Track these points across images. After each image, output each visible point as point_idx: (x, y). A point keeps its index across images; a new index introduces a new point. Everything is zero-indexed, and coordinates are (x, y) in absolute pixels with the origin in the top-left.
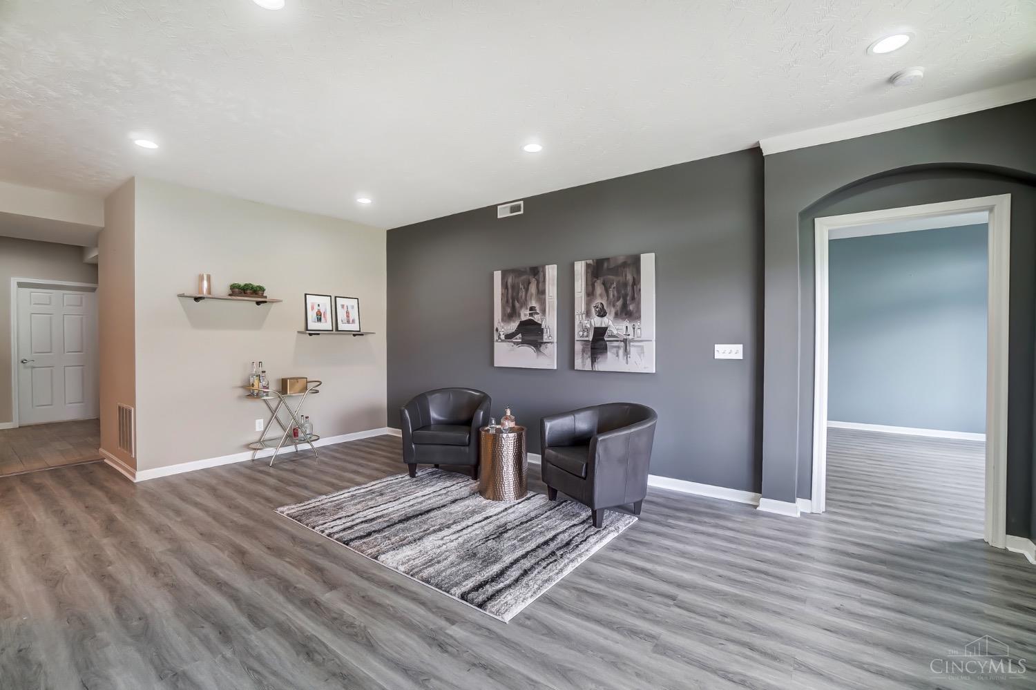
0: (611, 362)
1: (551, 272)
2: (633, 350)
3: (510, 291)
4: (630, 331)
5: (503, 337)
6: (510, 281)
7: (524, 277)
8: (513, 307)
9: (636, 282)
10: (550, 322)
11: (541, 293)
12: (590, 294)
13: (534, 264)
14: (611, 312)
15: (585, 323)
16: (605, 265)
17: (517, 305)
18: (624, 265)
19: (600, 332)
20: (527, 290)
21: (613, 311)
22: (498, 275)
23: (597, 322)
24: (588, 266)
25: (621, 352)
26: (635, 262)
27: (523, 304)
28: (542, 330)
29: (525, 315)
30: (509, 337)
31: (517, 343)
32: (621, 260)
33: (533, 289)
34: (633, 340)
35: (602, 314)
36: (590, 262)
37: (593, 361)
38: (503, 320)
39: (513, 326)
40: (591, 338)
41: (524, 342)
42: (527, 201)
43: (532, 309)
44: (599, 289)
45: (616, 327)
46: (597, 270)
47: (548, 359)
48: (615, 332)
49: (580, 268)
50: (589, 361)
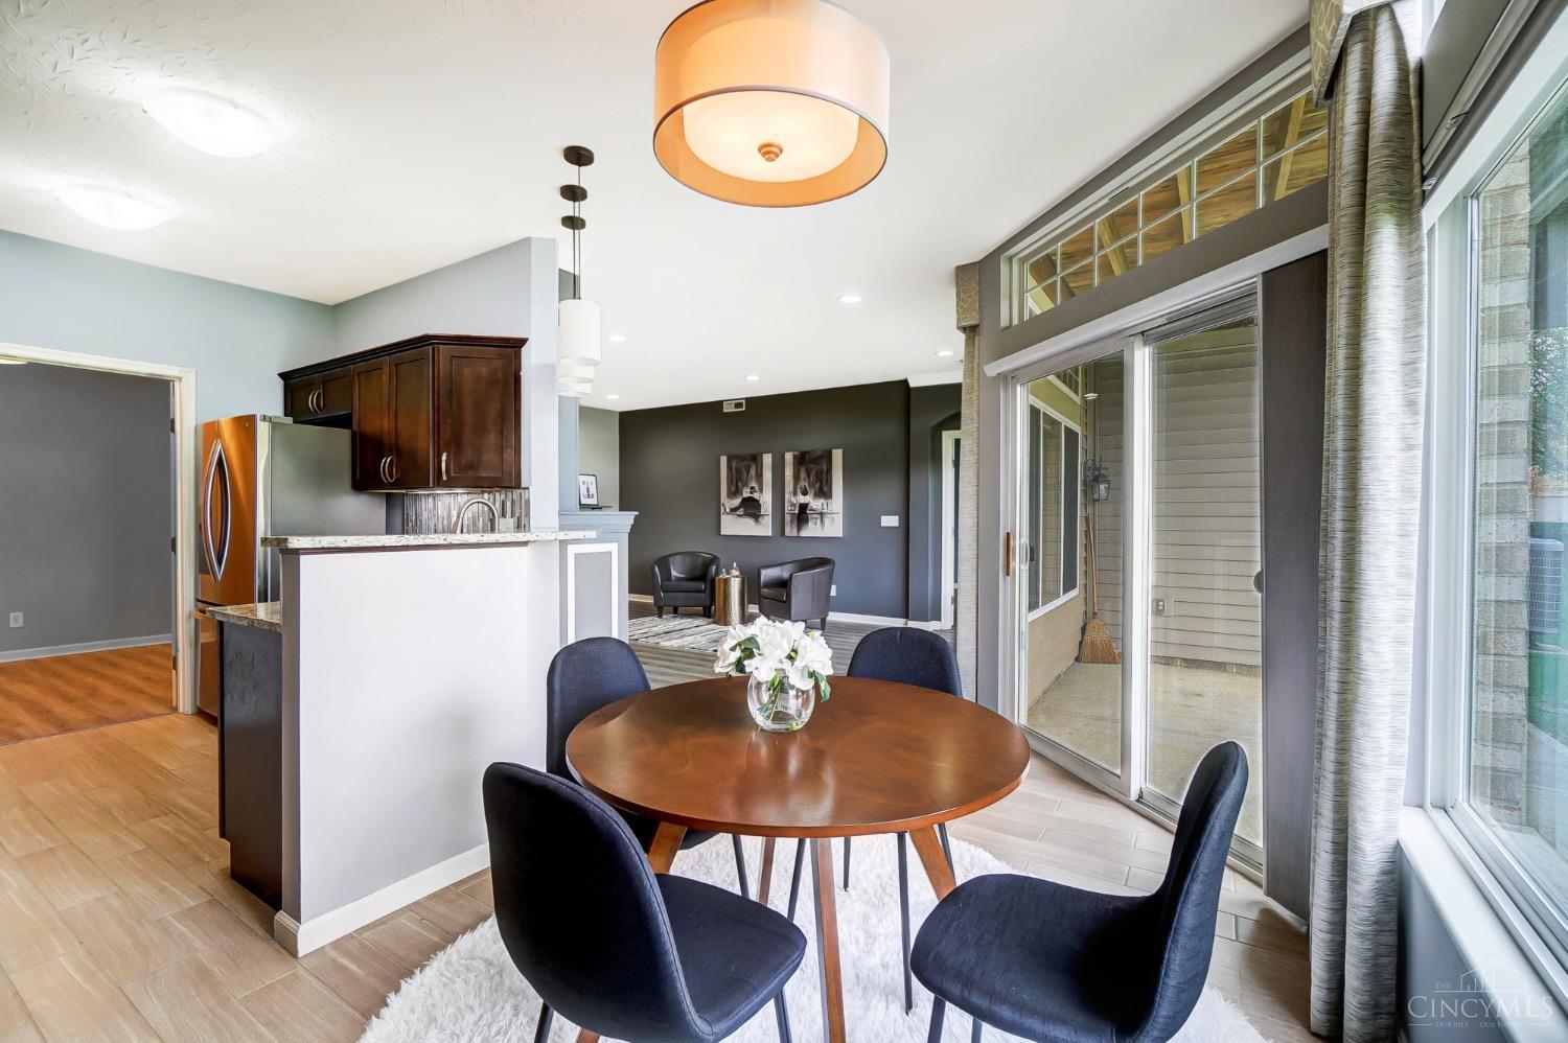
0: (812, 530)
1: (767, 459)
2: (826, 520)
3: (734, 473)
4: (825, 507)
5: (728, 510)
6: (734, 465)
7: (746, 462)
8: (737, 487)
9: (829, 470)
10: (766, 499)
11: (759, 476)
12: (796, 478)
13: (753, 452)
14: (811, 492)
15: (793, 500)
16: (808, 456)
17: (740, 484)
18: (821, 457)
19: (803, 507)
20: (748, 472)
21: (813, 491)
22: (724, 460)
23: (802, 499)
24: (795, 456)
25: (819, 521)
26: (828, 456)
27: (745, 484)
28: (760, 505)
29: (746, 493)
30: (733, 510)
31: (739, 516)
32: (819, 453)
33: (753, 472)
34: (826, 513)
35: (805, 493)
36: (796, 453)
37: (799, 530)
38: (728, 497)
39: (737, 502)
40: (797, 512)
41: (746, 514)
42: (748, 400)
43: (752, 488)
44: (803, 474)
45: (816, 504)
46: (802, 460)
47: (765, 528)
48: (814, 507)
49: (789, 457)
50: (795, 529)
